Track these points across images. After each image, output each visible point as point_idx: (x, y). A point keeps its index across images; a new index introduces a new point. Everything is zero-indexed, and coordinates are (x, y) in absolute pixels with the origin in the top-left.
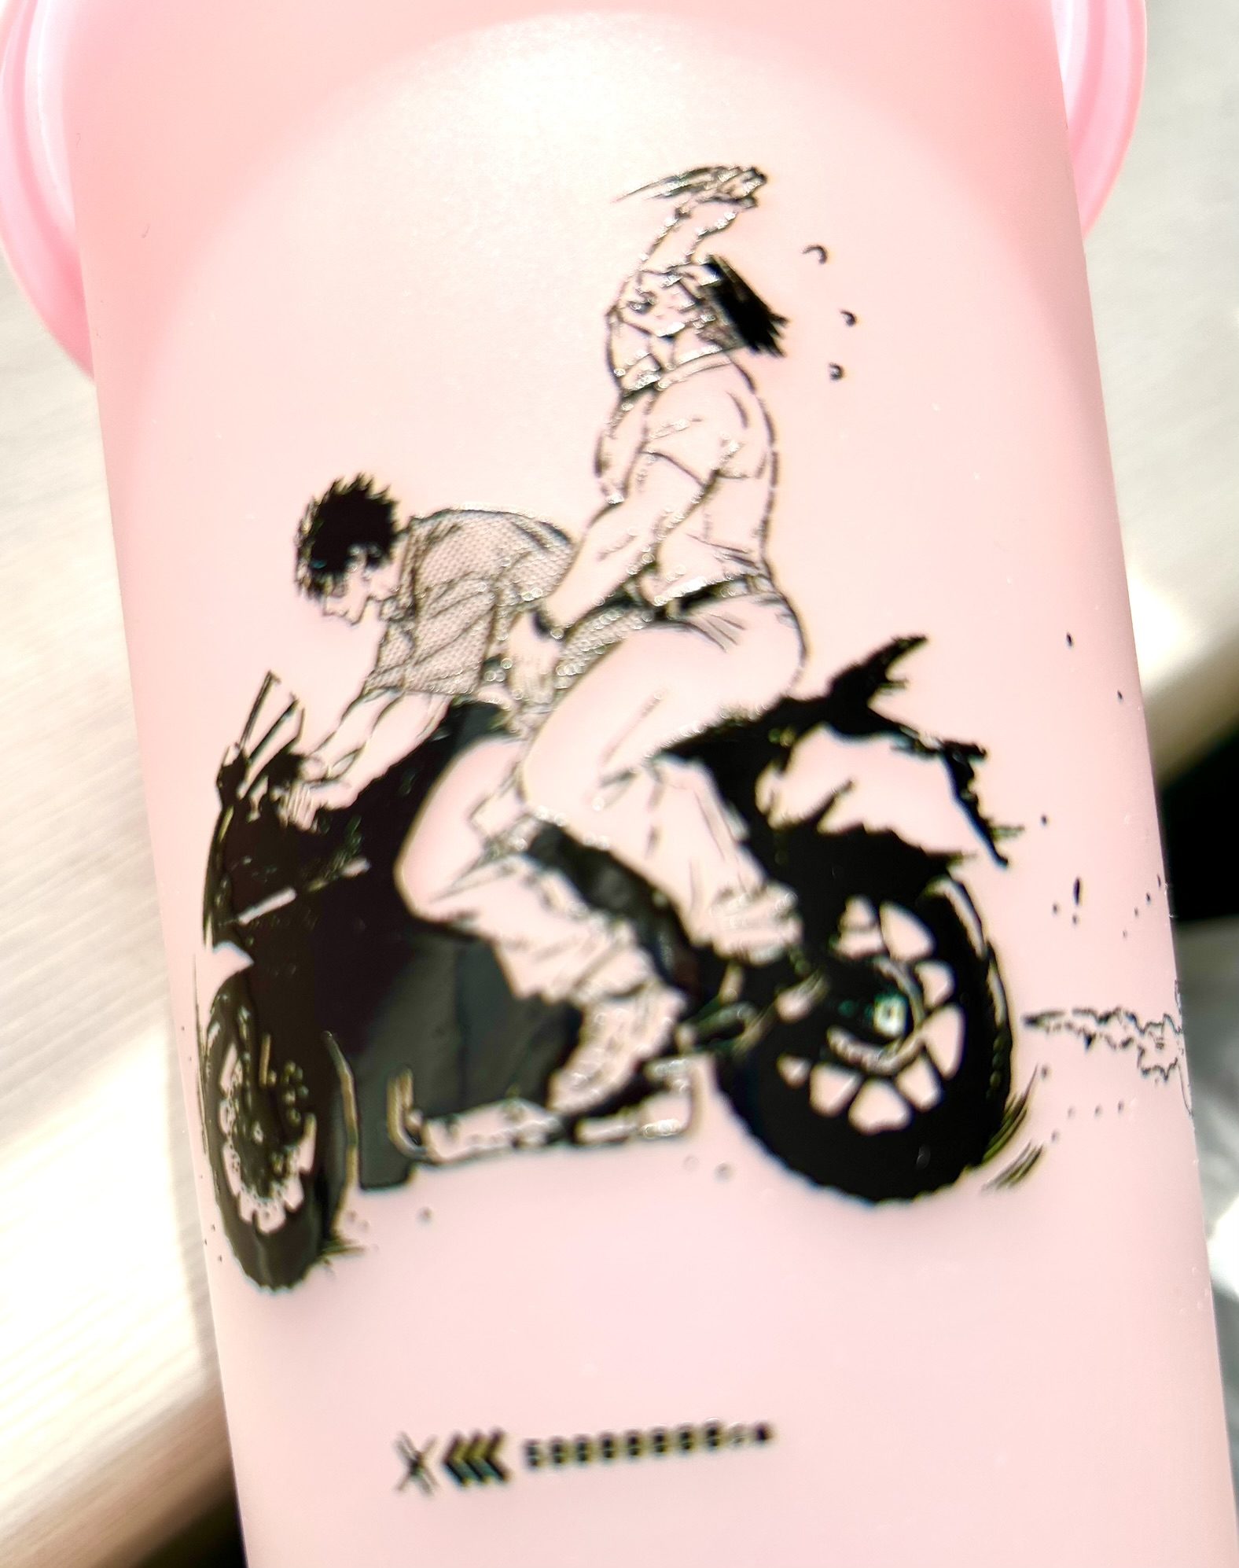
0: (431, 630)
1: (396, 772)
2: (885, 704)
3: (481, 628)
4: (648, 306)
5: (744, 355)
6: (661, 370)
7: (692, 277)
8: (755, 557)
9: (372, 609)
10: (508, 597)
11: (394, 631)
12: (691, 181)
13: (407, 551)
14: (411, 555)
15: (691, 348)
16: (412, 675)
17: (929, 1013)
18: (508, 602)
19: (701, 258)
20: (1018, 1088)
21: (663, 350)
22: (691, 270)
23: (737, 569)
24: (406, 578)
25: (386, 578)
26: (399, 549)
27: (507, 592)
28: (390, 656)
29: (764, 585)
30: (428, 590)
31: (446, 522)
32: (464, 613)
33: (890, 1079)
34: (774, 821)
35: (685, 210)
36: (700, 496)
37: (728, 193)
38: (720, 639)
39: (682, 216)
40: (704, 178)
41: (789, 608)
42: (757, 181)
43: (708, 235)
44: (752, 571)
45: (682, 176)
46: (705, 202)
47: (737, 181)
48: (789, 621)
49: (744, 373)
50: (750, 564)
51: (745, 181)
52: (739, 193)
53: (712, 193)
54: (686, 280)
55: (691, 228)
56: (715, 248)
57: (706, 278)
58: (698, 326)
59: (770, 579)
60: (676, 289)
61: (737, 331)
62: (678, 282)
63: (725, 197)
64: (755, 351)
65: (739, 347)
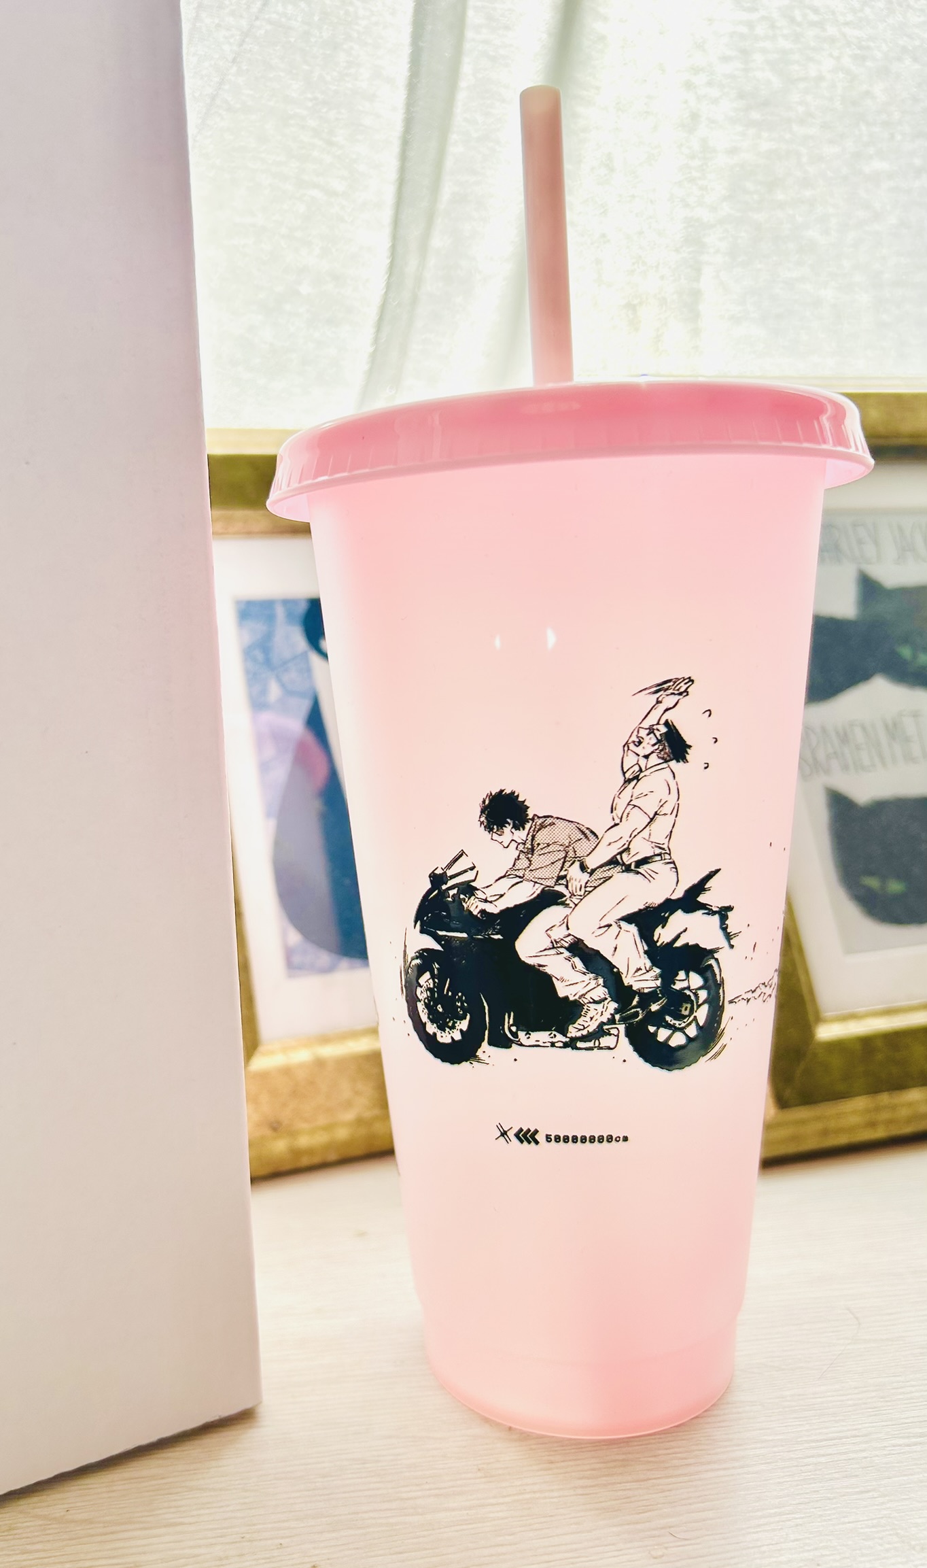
0: (537, 860)
1: (518, 908)
2: (702, 899)
3: (559, 864)
4: (640, 743)
5: (673, 764)
6: (641, 770)
7: (658, 730)
8: (665, 846)
9: (514, 845)
10: (571, 854)
11: (522, 856)
12: (661, 687)
13: (531, 827)
14: (532, 829)
15: (654, 759)
16: (528, 875)
17: (699, 1006)
18: (571, 855)
19: (662, 721)
21: (643, 762)
22: (658, 727)
23: (658, 851)
24: (530, 838)
25: (521, 835)
26: (528, 826)
27: (571, 851)
28: (520, 865)
29: (667, 856)
30: (539, 844)
31: (549, 821)
32: (553, 858)
34: (658, 944)
35: (660, 699)
36: (649, 823)
37: (678, 690)
38: (649, 878)
39: (658, 702)
40: (668, 684)
41: (675, 865)
42: (690, 683)
43: (667, 710)
44: (663, 852)
45: (659, 685)
46: (667, 695)
47: (682, 684)
48: (674, 870)
49: (672, 771)
50: (663, 849)
51: (686, 684)
52: (682, 690)
53: (671, 691)
54: (655, 731)
55: (662, 707)
56: (669, 716)
57: (663, 729)
58: (658, 751)
59: (670, 854)
60: (652, 735)
61: (672, 753)
62: (653, 732)
63: (676, 692)
64: (678, 761)
65: (672, 760)
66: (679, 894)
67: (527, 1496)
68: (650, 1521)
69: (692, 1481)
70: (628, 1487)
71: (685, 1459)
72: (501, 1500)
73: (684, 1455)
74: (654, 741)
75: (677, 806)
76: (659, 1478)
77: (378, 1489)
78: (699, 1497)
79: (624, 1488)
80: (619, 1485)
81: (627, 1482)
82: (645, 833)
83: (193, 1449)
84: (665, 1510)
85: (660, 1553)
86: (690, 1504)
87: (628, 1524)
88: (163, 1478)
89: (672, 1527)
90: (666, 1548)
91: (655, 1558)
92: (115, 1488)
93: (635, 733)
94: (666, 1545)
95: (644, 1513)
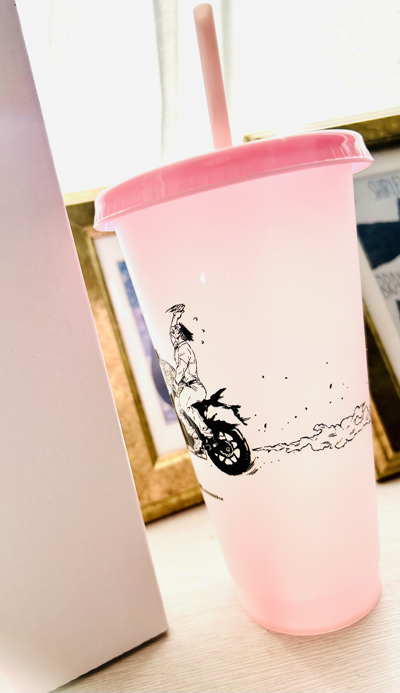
2: (220, 401)
4: (174, 332)
5: (188, 341)
6: (178, 344)
8: (196, 377)
12: (173, 309)
15: (181, 340)
17: (234, 449)
19: (178, 324)
20: (252, 460)
21: (177, 341)
22: (178, 326)
23: (194, 379)
29: (198, 381)
33: (229, 458)
34: (207, 418)
35: (174, 314)
36: (187, 366)
37: (180, 310)
38: (195, 389)
39: (174, 315)
40: (175, 308)
41: (203, 385)
42: (183, 307)
43: (178, 319)
44: (196, 379)
45: (172, 308)
46: (176, 312)
47: (180, 307)
48: (203, 387)
49: (189, 345)
50: (196, 378)
51: (182, 307)
52: (181, 309)
53: (177, 310)
54: (177, 328)
55: (176, 317)
56: (179, 321)
57: (180, 327)
58: (181, 336)
59: (199, 380)
60: (176, 329)
61: (186, 337)
62: (176, 328)
63: (179, 311)
64: (189, 341)
65: (187, 340)
66: (208, 398)
67: (290, 662)
68: (347, 669)
69: (366, 646)
70: (336, 653)
71: (362, 634)
72: (278, 666)
73: (361, 632)
74: (178, 332)
75: (195, 360)
76: (351, 646)
77: (222, 666)
78: (369, 653)
79: (334, 653)
80: (332, 652)
81: (336, 650)
82: (187, 370)
83: (140, 655)
84: (354, 662)
85: (352, 685)
86: (365, 658)
87: (337, 672)
88: (126, 672)
89: (358, 671)
90: (355, 682)
91: (350, 688)
92: (106, 679)
93: (171, 328)
94: (355, 681)
95: (343, 665)
